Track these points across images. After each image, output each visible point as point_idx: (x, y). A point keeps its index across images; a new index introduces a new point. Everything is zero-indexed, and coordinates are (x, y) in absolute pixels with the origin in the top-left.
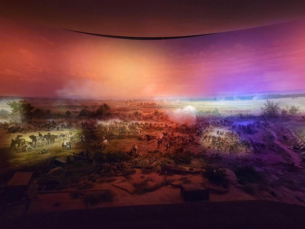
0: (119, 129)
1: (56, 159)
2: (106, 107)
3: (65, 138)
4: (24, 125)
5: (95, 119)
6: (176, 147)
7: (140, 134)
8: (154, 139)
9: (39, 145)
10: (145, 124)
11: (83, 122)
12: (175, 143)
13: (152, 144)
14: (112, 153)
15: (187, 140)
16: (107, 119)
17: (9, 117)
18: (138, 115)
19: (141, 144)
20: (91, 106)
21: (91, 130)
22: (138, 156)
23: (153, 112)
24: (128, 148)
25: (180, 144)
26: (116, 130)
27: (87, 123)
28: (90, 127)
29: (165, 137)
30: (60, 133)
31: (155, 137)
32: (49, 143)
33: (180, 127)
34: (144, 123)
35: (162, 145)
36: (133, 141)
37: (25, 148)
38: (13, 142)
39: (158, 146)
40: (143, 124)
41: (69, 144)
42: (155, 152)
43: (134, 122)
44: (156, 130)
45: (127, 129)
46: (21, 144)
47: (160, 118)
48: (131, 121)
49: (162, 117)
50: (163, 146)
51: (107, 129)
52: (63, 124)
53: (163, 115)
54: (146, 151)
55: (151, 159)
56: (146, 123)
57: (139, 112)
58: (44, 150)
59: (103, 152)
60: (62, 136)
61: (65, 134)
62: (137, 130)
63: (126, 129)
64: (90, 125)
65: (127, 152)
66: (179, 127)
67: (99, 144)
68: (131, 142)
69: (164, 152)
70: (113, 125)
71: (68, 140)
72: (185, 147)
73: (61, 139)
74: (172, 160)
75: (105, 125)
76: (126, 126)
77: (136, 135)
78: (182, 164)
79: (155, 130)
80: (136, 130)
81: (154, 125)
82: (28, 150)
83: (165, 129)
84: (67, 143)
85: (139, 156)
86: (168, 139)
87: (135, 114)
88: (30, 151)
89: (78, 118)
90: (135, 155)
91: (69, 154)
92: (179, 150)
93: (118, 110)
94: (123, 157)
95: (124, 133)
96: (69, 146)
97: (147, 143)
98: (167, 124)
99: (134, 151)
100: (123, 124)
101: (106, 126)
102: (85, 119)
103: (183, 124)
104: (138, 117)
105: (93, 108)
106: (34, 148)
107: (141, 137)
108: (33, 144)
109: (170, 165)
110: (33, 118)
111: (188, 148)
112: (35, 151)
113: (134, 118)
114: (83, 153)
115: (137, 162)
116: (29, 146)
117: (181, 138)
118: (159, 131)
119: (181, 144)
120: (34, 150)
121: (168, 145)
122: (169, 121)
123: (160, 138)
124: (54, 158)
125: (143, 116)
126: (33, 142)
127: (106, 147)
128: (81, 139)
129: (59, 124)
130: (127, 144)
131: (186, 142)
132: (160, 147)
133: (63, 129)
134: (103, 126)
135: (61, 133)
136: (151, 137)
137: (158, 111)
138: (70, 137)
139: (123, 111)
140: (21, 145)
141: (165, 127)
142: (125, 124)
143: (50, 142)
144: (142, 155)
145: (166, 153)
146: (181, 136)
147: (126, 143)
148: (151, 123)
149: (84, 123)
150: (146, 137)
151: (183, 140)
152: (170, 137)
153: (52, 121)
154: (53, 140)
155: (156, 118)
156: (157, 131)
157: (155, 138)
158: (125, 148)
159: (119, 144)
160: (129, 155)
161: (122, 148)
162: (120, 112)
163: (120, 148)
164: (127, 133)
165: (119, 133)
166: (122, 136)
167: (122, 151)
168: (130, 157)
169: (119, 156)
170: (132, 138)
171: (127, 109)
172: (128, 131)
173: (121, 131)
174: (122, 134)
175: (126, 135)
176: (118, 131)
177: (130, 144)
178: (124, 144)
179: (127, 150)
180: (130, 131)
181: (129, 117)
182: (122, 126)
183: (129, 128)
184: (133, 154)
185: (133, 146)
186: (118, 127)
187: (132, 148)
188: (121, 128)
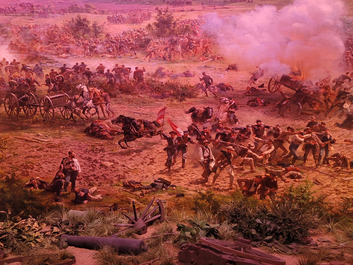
0: (9, 89)
6: (247, 170)
7: (93, 111)
8: (152, 134)
10: (114, 73)
12: (243, 153)
13: (144, 153)
15: (294, 145)
18: (88, 31)
19: (99, 155)
22: (86, 202)
23: (152, 21)
24: (43, 166)
25: (261, 161)
29: (200, 128)
31: (157, 125)
33: (266, 85)
34: (109, 65)
35: (183, 161)
36: (64, 139)
39: (169, 164)
40: (105, 71)
42: (153, 185)
43: (71, 63)
44: (163, 97)
45: (40, 91)
47: (182, 47)
48: (56, 59)
49: (189, 44)
50: (187, 166)
53: (195, 34)
54: (119, 180)
55: (138, 215)
56: (120, 65)
57: (91, 18)
62: (82, 95)
65: (42, 184)
66: (262, 86)
68: (57, 141)
69: (193, 187)
72: (287, 171)
74: (226, 221)
77: (78, 114)
78: (269, 241)
79: (156, 97)
80: (77, 96)
81: (154, 76)
83: (202, 94)
85: (89, 199)
86: (213, 136)
87: (72, 28)
90: (73, 196)
92: (256, 186)
94: (26, 202)
95: (29, 106)
97: (120, 150)
98: (209, 73)
99: (69, 178)
103: (280, 75)
104: (86, 42)
107: (98, 126)
109: (217, 241)
111: (299, 177)
113: (72, 46)
115: (80, 223)
117: (269, 133)
118: (175, 102)
119: (270, 160)
121: (210, 161)
122: (220, 59)
123: (178, 130)
125: (108, 35)
130: (41, 149)
131: (292, 153)
132: (176, 167)
136: (137, 128)
137: (170, 18)
139: (23, 15)
141: (202, 87)
144: (99, 196)
145: (200, 193)
146: (268, 127)
147: (34, 144)
148: (140, 68)
150: (119, 127)
151: (279, 143)
152: (219, 128)
155: (164, 47)
156: (165, 103)
157: (158, 130)
158: (33, 168)
159: (7, 151)
160: (50, 196)
161: (19, 164)
162: (11, 19)
163: (11, 163)
164: (42, 105)
165: (7, 106)
166: (21, 117)
167: (20, 177)
168: (52, 202)
169: (9, 196)
170: (62, 127)
171: (40, 8)
172: (45, 99)
173: (18, 98)
174: (22, 110)
175: (38, 114)
176: (4, 99)
177: (52, 149)
178: (29, 150)
179: (38, 176)
180: (51, 99)
181: (49, 43)
182: (19, 77)
183: (47, 85)
184: (66, 191)
185: (64, 159)
186: (4, 81)
187: (61, 167)
188: (16, 85)
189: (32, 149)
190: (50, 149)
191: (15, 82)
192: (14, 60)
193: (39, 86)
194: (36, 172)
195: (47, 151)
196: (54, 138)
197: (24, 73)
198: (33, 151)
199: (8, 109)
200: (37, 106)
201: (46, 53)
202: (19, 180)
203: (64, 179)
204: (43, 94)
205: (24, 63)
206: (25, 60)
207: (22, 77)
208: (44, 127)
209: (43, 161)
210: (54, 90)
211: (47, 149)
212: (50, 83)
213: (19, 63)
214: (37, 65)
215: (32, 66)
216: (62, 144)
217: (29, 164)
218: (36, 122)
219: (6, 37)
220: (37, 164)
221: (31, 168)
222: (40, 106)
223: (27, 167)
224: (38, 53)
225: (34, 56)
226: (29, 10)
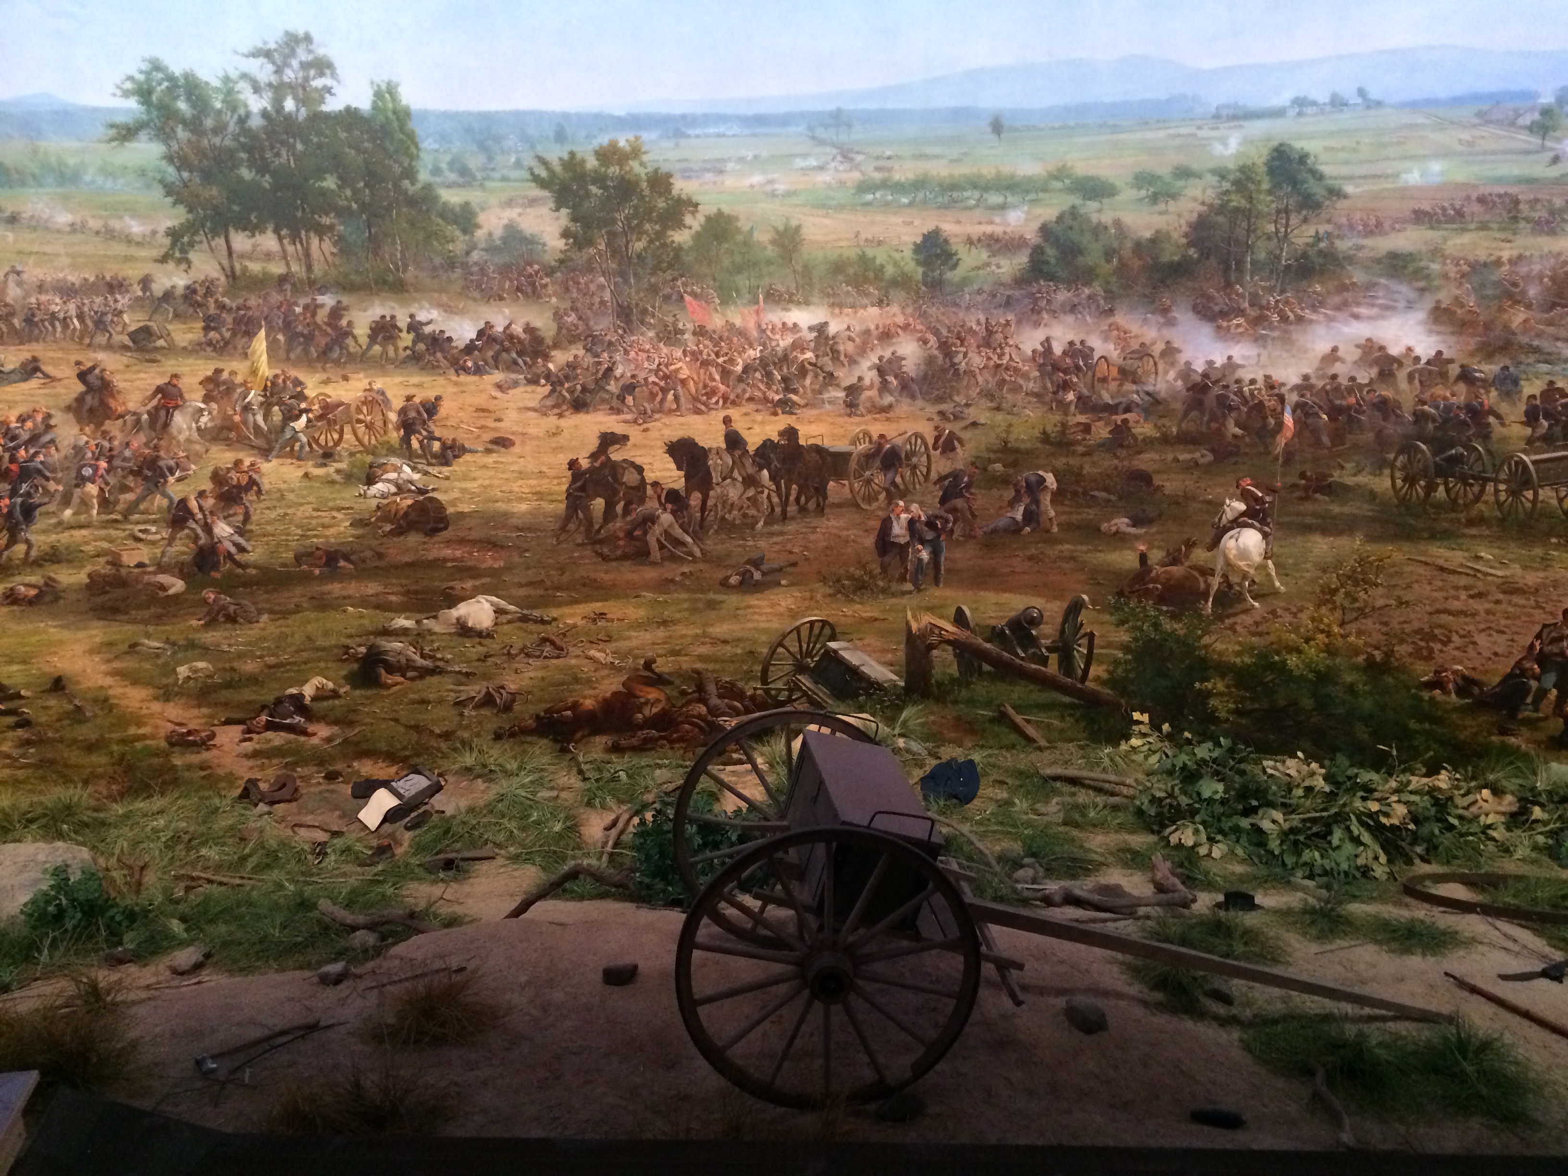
0: (1411, 430)
1: (833, 645)
2: (1294, 182)
3: (898, 480)
4: (632, 354)
5: (1165, 311)
9: (723, 519)
11: (1048, 340)
14: (1292, 661)
16: (1284, 319)
17: (550, 289)
20: (1142, 179)
21: (1119, 418)
24: (1481, 640)
26: (1370, 436)
27: (1085, 352)
28: (1107, 398)
30: (866, 434)
32: (792, 509)
36: (1557, 572)
37: (645, 533)
38: (578, 484)
41: (930, 535)
45: (1504, 440)
46: (622, 503)
51: (1280, 425)
52: (887, 354)
58: (757, 563)
59: (1206, 640)
60: (878, 463)
61: (899, 441)
63: (1486, 437)
64: (1114, 372)
67: (1175, 562)
68: (1532, 578)
70: (1343, 381)
71: (922, 504)
73: (869, 482)
75: (1260, 384)
76: (1504, 408)
82: (662, 547)
84: (912, 523)
88: (673, 558)
89: (1008, 303)
90: (1556, 725)
91: (927, 619)
93: (1420, 217)
94: (1413, 725)
95: (1463, 479)
96: (925, 555)
99: (1551, 678)
100: (1465, 376)
101: (1264, 396)
102: (1073, 309)
105: (1155, 198)
106: (695, 536)
108: (687, 506)
110: (687, 298)
112: (701, 566)
114: (1034, 622)
116: (666, 518)
120: (698, 553)
124: (816, 631)
126: (689, 489)
127: (1239, 598)
128: (1026, 500)
129: (863, 351)
130: (1480, 595)
133: (888, 399)
134: (1240, 393)
135: (875, 437)
138: (942, 479)
139: (1484, 227)
140: (619, 508)
142: (1486, 384)
143: (798, 500)
147: (1463, 581)
149: (1058, 349)
153: (811, 329)
154: (817, 490)
158: (1450, 641)
159: (1381, 591)
160: (1485, 719)
161: (1408, 628)
162: (1445, 239)
163: (1386, 624)
164: (1503, 476)
165: (1398, 474)
166: (1433, 506)
167: (1409, 660)
168: (1490, 734)
169: (1367, 705)
170: (1554, 540)
171: (1538, 207)
172: (1517, 463)
173: (1435, 454)
174: (1441, 488)
175: (1486, 502)
176: (1391, 456)
177: (1516, 599)
178: (1444, 594)
179: (1460, 662)
180: (1534, 462)
181: (1554, 306)
182: (1445, 398)
183: (1527, 424)
184: (1536, 710)
185: (1545, 626)
186: (1400, 408)
187: (1532, 646)
188: (1434, 420)
189: (1452, 592)
190: (1508, 597)
191: (1433, 411)
192: (1439, 353)
193: (1503, 425)
194: (1456, 653)
195: (1498, 602)
196: (1525, 568)
197: (1462, 388)
198: (1457, 598)
199: (1399, 483)
200: (1489, 480)
201: (1539, 335)
202: (1403, 669)
203: (1538, 679)
204: (1510, 448)
205: (1465, 362)
206: (1472, 354)
207: (1454, 400)
208: (1499, 538)
209: (1482, 626)
210: (1548, 440)
211: (1501, 596)
212: (1537, 419)
213: (1450, 361)
214: (1506, 368)
215: (1489, 369)
216: (1545, 586)
217: (1436, 631)
218: (1480, 521)
219: (1422, 290)
220: (1462, 632)
221: (1441, 641)
222: (1496, 481)
223: (1434, 638)
224: (1514, 334)
225: (1501, 343)
226: (1505, 214)
